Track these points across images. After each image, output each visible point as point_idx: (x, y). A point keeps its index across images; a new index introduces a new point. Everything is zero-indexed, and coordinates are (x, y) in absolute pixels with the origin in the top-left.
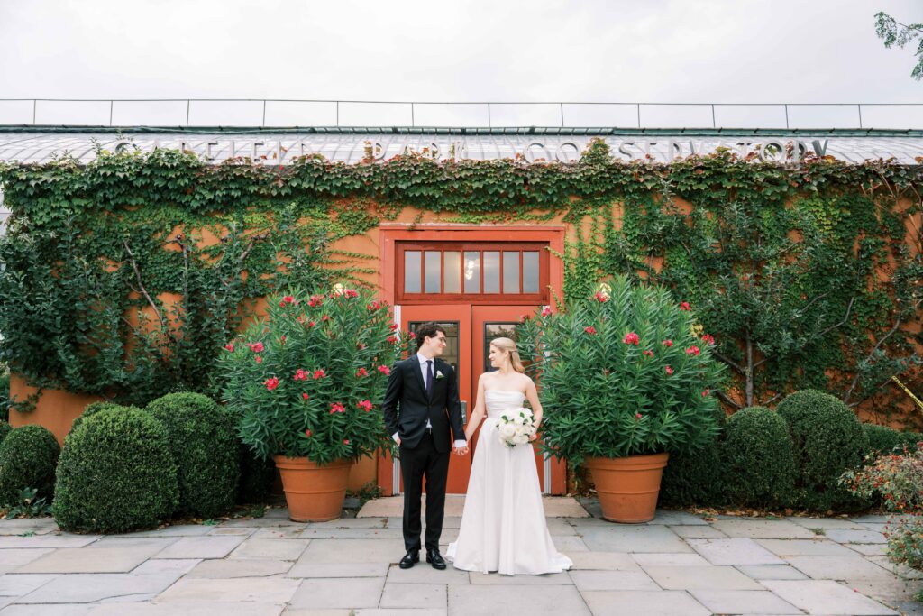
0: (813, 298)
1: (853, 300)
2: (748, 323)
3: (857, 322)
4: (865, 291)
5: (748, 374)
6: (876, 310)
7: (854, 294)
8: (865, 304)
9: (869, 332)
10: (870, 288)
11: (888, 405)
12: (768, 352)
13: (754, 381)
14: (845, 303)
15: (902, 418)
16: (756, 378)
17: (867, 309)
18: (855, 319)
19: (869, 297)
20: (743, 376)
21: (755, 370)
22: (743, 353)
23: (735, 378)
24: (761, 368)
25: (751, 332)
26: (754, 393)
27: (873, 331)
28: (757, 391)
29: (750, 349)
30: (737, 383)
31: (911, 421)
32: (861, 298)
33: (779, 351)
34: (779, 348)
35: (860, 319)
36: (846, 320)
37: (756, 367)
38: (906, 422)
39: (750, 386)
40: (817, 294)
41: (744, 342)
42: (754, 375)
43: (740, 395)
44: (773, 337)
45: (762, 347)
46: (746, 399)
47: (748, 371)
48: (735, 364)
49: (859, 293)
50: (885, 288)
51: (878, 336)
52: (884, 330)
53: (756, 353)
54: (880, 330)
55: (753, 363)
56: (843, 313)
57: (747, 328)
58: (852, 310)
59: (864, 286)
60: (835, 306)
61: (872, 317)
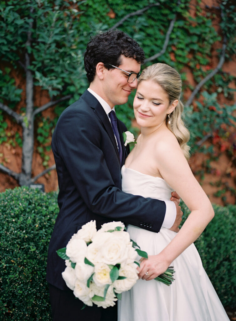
0: (122, 16)
1: (172, 24)
2: (28, 45)
3: (176, 56)
4: (186, 15)
5: (25, 124)
6: (198, 42)
7: (173, 17)
8: (187, 32)
9: (188, 71)
10: (193, 12)
11: (203, 166)
12: (54, 89)
13: (36, 135)
14: (162, 28)
15: (214, 180)
16: (39, 131)
17: (188, 40)
18: (173, 52)
19: (190, 24)
20: (19, 125)
21: (37, 119)
22: (19, 92)
23: (8, 129)
24: (48, 115)
25: (32, 59)
26: (36, 152)
27: (192, 70)
28: (40, 150)
29: (30, 86)
30: (12, 137)
31: (224, 184)
32: (181, 23)
33: (72, 89)
34: (72, 84)
35: (179, 52)
36: (163, 51)
37: (40, 113)
38: (218, 185)
39: (29, 142)
40: (128, 11)
41: (22, 74)
42: (36, 126)
43: (16, 155)
44: (63, 66)
45: (43, 81)
46: (23, 161)
47: (26, 119)
48: (6, 108)
49: (180, 17)
50: (209, 14)
51: (198, 76)
52: (204, 69)
53: (38, 91)
54: (200, 70)
55: (34, 108)
56: (159, 43)
57: (26, 50)
58: (171, 39)
59: (186, 8)
60: (150, 31)
61: (192, 52)
